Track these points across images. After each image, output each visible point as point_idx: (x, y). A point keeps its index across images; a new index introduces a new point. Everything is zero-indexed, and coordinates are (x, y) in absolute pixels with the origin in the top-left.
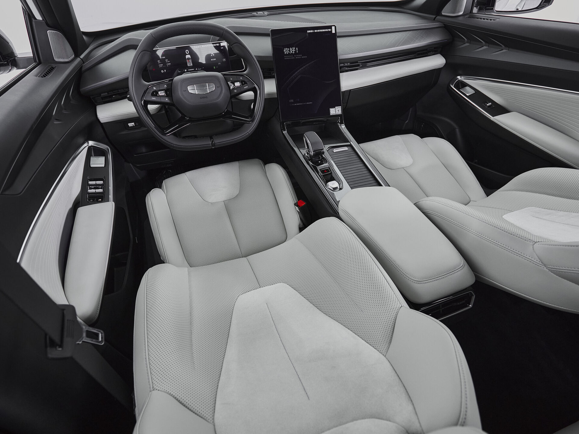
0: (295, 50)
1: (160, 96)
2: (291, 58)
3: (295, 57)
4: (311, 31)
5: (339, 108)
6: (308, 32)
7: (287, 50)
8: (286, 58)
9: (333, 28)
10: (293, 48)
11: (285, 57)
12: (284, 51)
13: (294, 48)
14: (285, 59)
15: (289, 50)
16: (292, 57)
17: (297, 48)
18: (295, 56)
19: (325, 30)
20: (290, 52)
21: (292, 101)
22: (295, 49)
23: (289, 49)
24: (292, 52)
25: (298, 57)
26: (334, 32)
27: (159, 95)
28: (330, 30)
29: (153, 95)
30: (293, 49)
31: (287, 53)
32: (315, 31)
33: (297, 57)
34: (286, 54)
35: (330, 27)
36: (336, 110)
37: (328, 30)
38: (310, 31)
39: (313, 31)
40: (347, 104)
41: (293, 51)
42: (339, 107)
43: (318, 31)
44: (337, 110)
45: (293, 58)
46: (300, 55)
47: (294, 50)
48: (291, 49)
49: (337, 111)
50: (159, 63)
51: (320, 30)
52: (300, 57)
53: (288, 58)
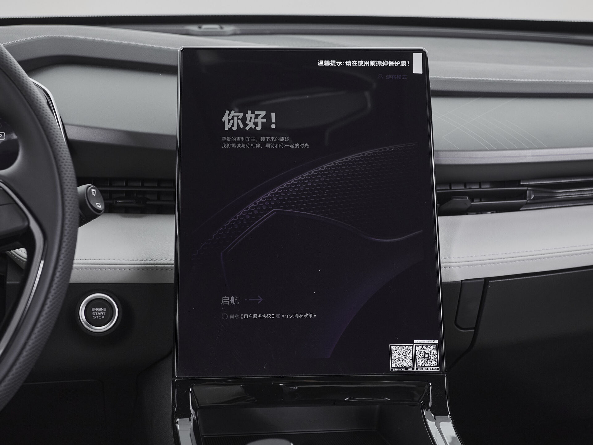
0: (265, 120)
2: (248, 146)
3: (263, 144)
4: (333, 63)
5: (427, 345)
6: (321, 63)
7: (233, 118)
8: (229, 145)
9: (417, 59)
10: (257, 113)
11: (224, 139)
12: (225, 119)
13: (263, 113)
14: (224, 146)
15: (244, 120)
16: (250, 142)
17: (273, 115)
18: (263, 139)
19: (385, 63)
20: (246, 125)
21: (234, 300)
22: (268, 117)
23: (241, 115)
24: (251, 125)
25: (273, 145)
26: (418, 69)
28: (403, 63)
30: (257, 116)
31: (233, 125)
32: (349, 63)
33: (270, 142)
34: (230, 129)
35: (407, 55)
36: (414, 351)
37: (397, 63)
38: (327, 63)
39: (340, 63)
40: (475, 334)
41: (256, 124)
42: (431, 341)
43: (360, 63)
44: (420, 352)
45: (253, 146)
46: (282, 139)
47: (260, 120)
48: (249, 115)
49: (420, 359)
51: (367, 63)
52: (282, 146)
53: (234, 146)
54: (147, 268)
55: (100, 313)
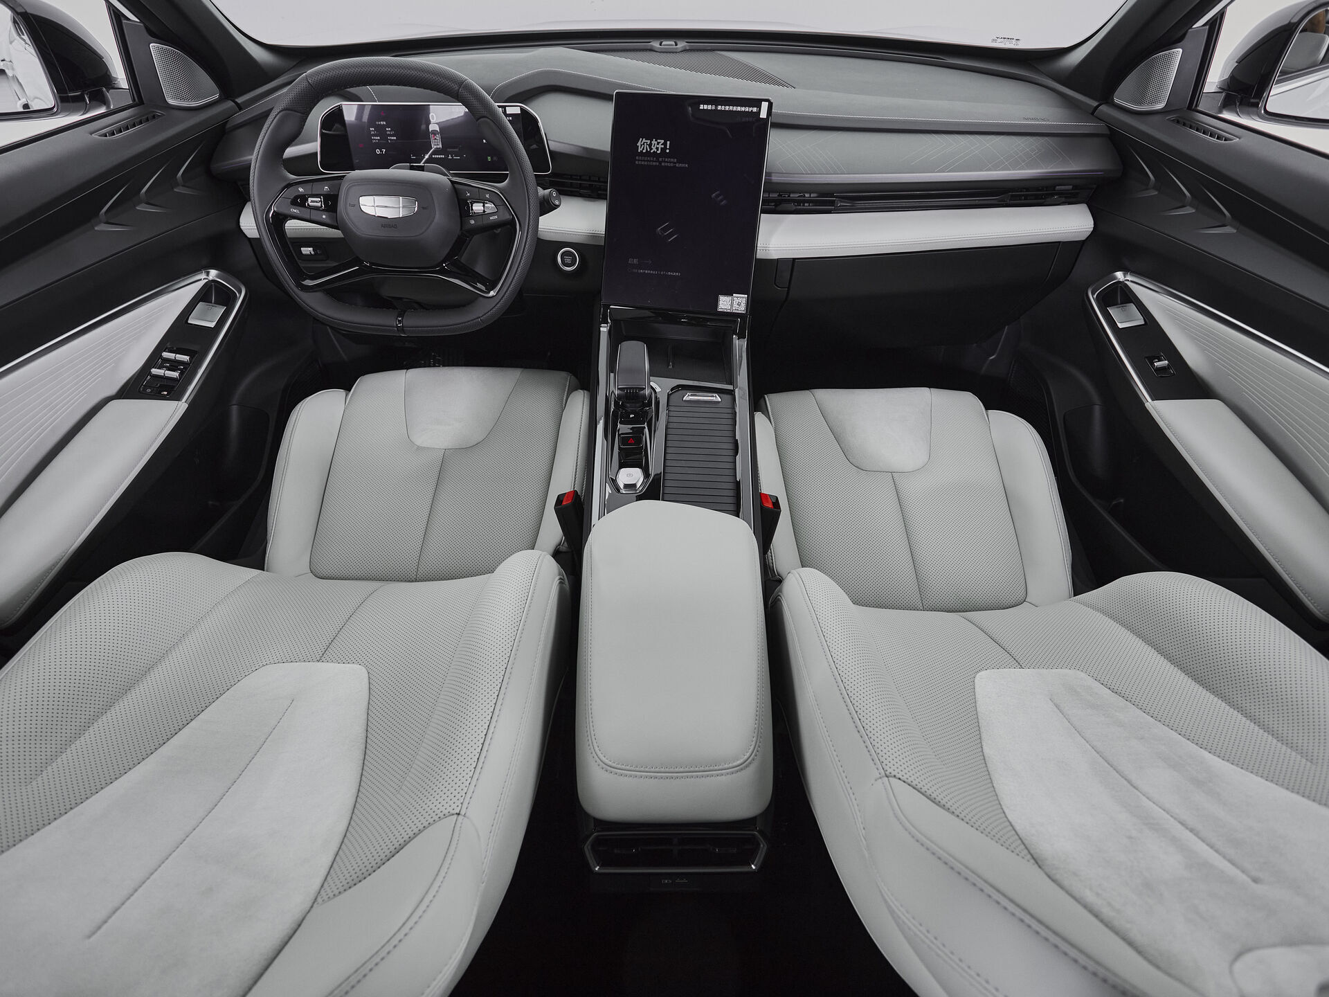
0: (663, 146)
1: (310, 207)
2: (651, 163)
3: (660, 163)
4: (709, 107)
5: (741, 297)
6: (702, 107)
7: (644, 144)
8: (640, 162)
9: (765, 105)
10: (658, 141)
11: (637, 158)
12: (639, 144)
13: (663, 141)
14: (637, 162)
15: (650, 145)
16: (653, 161)
17: (668, 142)
18: (660, 159)
19: (743, 109)
20: (652, 149)
21: (635, 261)
22: (665, 144)
23: (649, 142)
24: (654, 149)
25: (666, 164)
26: (763, 115)
27: (308, 204)
28: (755, 110)
29: (294, 202)
30: (658, 143)
31: (643, 149)
32: (719, 108)
33: (665, 162)
34: (642, 151)
35: (757, 103)
36: (733, 300)
37: (751, 109)
38: (706, 107)
39: (714, 107)
40: (788, 293)
41: (657, 149)
42: (743, 296)
43: (727, 108)
44: (736, 301)
45: (654, 163)
46: (672, 160)
47: (660, 146)
48: (654, 142)
49: (735, 305)
50: (373, 133)
51: (731, 108)
52: (672, 165)
53: (643, 163)
54: (594, 236)
55: (568, 260)
